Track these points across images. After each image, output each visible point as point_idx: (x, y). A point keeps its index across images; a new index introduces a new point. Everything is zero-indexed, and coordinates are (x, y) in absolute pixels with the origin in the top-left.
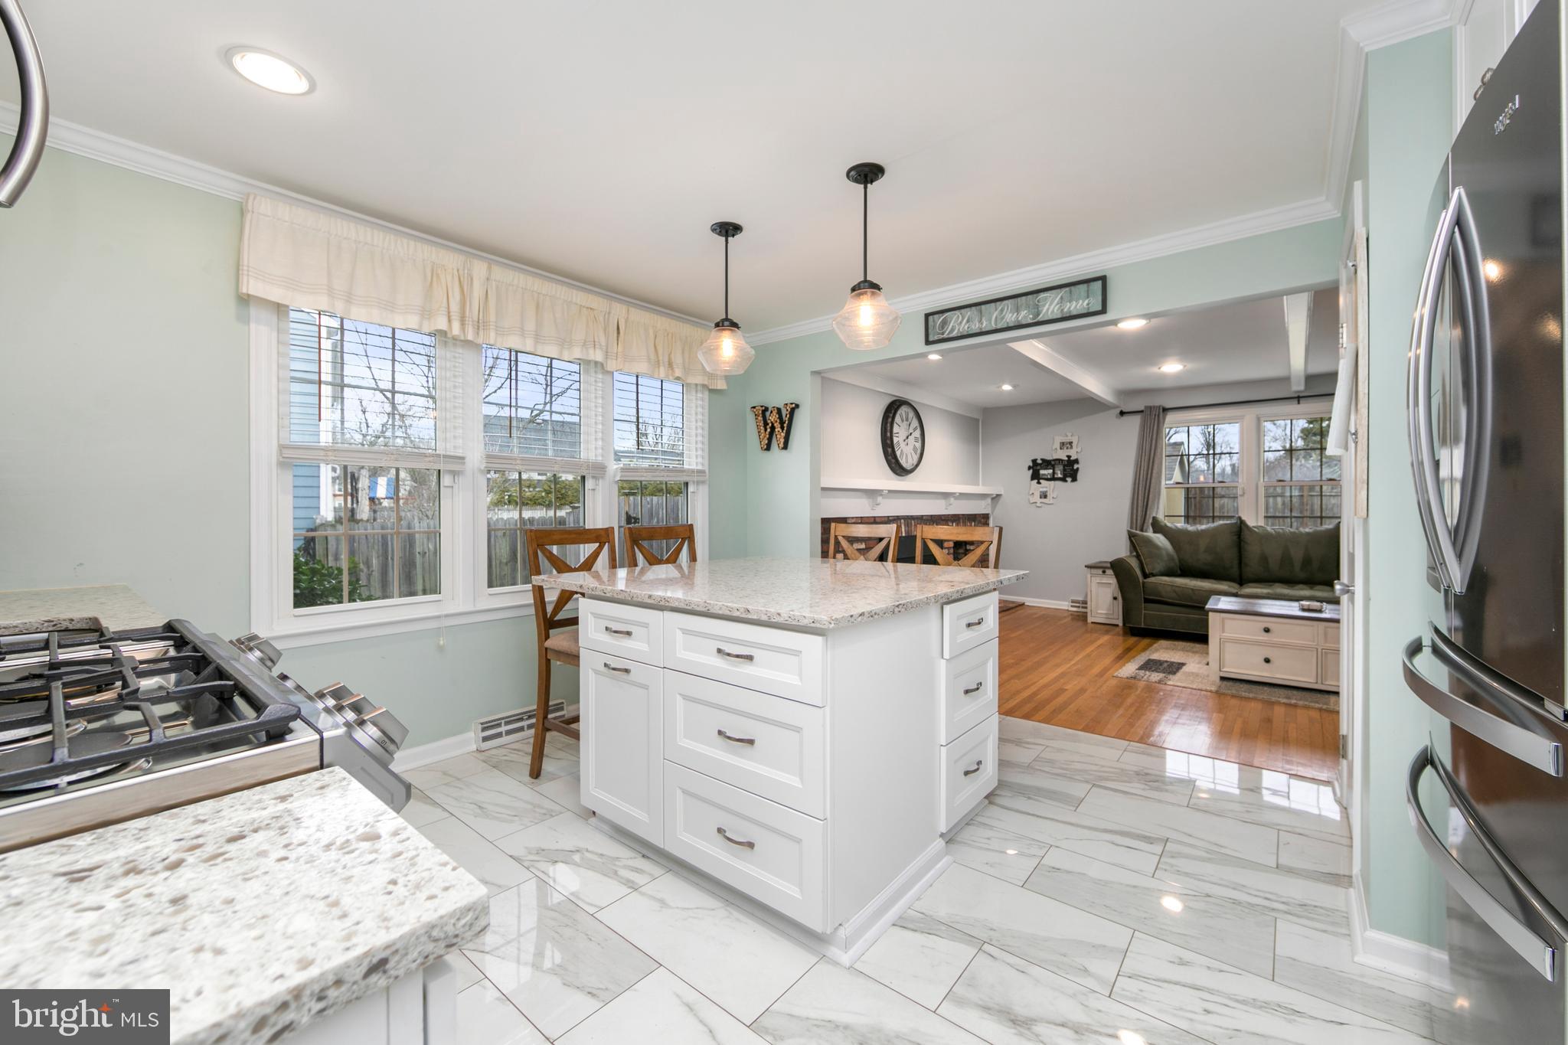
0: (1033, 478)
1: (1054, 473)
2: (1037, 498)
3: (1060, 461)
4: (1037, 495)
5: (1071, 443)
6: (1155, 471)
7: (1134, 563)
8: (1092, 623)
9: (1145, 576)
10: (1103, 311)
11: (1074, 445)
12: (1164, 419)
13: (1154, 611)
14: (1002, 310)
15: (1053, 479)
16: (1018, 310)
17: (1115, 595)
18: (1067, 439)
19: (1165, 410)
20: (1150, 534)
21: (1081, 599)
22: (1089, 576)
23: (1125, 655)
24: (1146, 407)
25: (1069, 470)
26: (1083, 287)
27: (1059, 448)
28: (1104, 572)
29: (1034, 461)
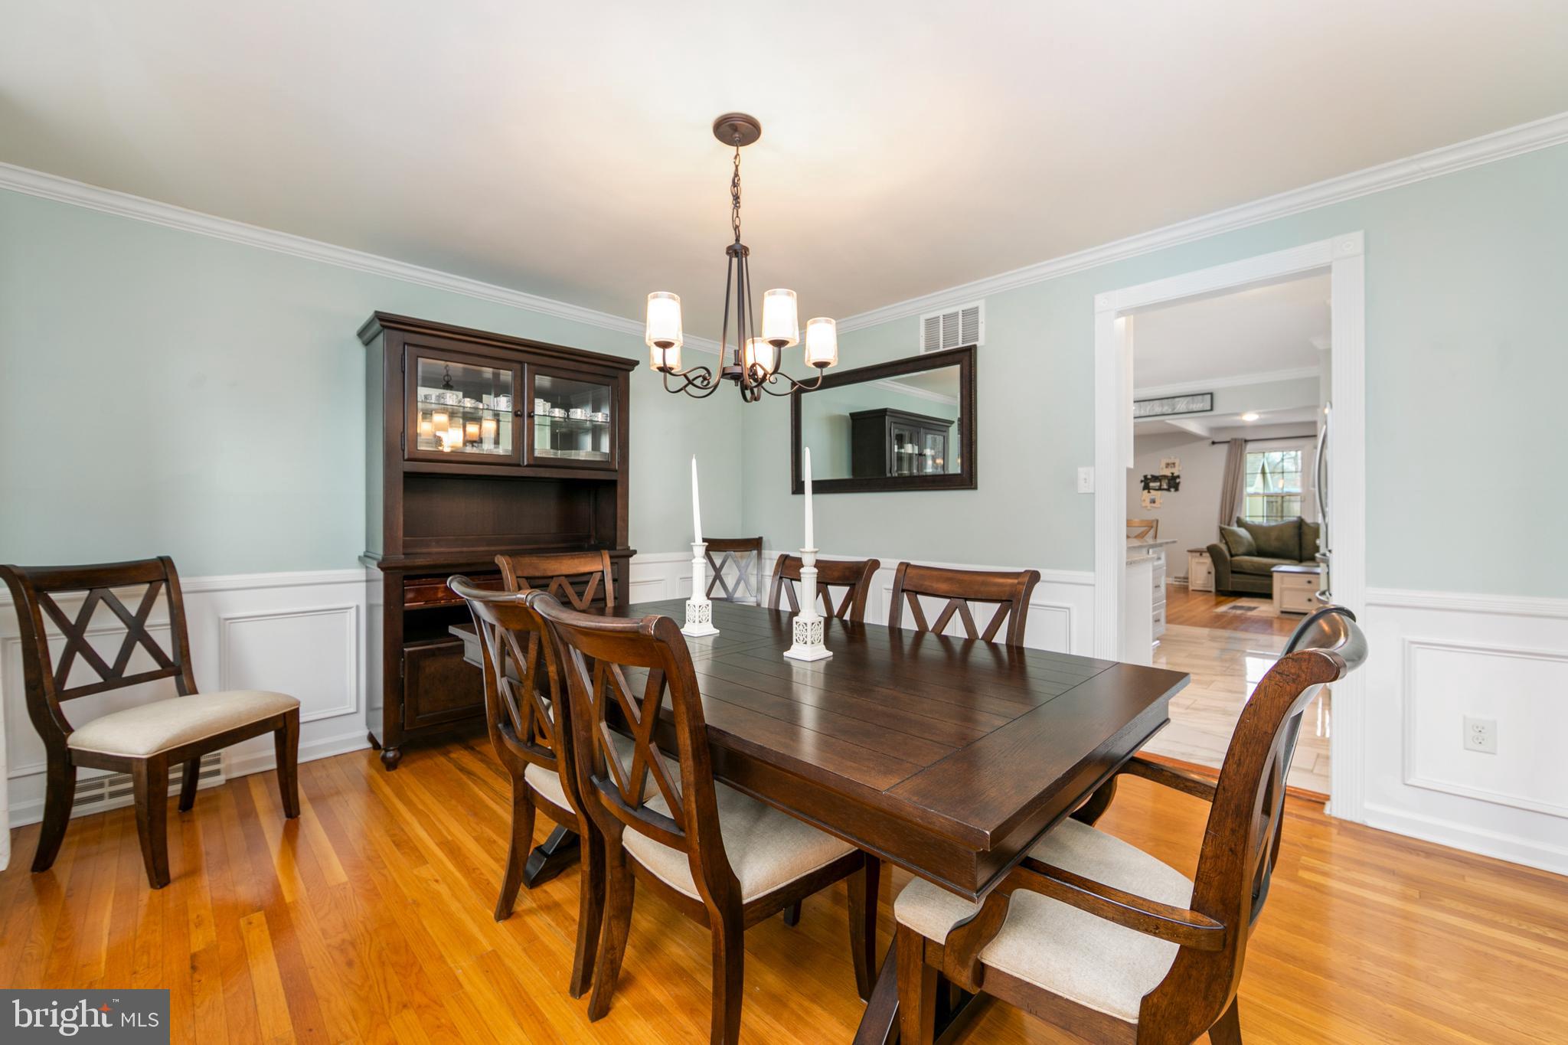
0: (1144, 488)
1: (1161, 485)
2: (1147, 503)
3: (1165, 477)
4: (1148, 501)
5: (1174, 464)
6: (1238, 485)
7: (1224, 547)
8: (1193, 590)
9: (1232, 556)
10: (1212, 409)
11: (1177, 465)
12: (1245, 448)
13: (1239, 578)
14: (1153, 406)
15: (1160, 489)
16: (1162, 406)
17: (1210, 571)
18: (1170, 461)
19: (1246, 441)
20: (1235, 528)
21: (1182, 575)
22: (1190, 558)
23: (1218, 604)
24: (1232, 439)
25: (1173, 483)
26: (1200, 397)
27: (1164, 467)
28: (1201, 555)
29: (1145, 477)
